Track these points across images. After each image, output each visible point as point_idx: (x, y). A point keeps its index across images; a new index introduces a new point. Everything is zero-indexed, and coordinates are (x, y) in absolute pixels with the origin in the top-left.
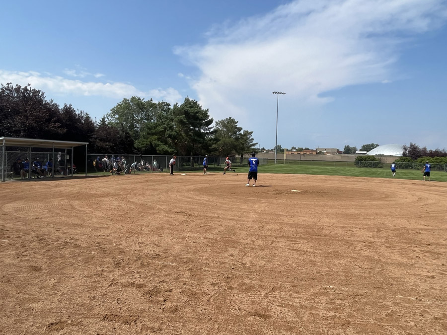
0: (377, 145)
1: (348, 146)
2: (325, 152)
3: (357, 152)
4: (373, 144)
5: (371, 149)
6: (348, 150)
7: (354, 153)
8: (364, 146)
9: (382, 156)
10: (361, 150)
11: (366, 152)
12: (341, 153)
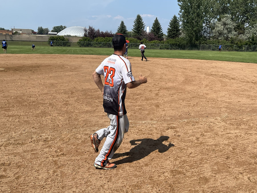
1: (41, 27)
2: (21, 32)
3: (49, 33)
4: (61, 26)
5: (60, 31)
6: (42, 31)
7: (47, 34)
8: (54, 28)
9: (69, 36)
10: (52, 31)
11: (56, 33)
12: (36, 34)
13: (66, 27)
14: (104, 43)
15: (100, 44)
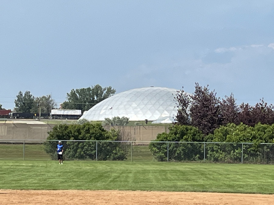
0: (110, 92)
1: (27, 93)
3: (53, 112)
4: (98, 88)
5: (93, 103)
6: (27, 107)
7: (46, 115)
8: (73, 95)
9: (123, 122)
10: (65, 106)
11: (78, 112)
12: (8, 117)
13: (114, 92)
14: (250, 146)
15: (234, 148)
